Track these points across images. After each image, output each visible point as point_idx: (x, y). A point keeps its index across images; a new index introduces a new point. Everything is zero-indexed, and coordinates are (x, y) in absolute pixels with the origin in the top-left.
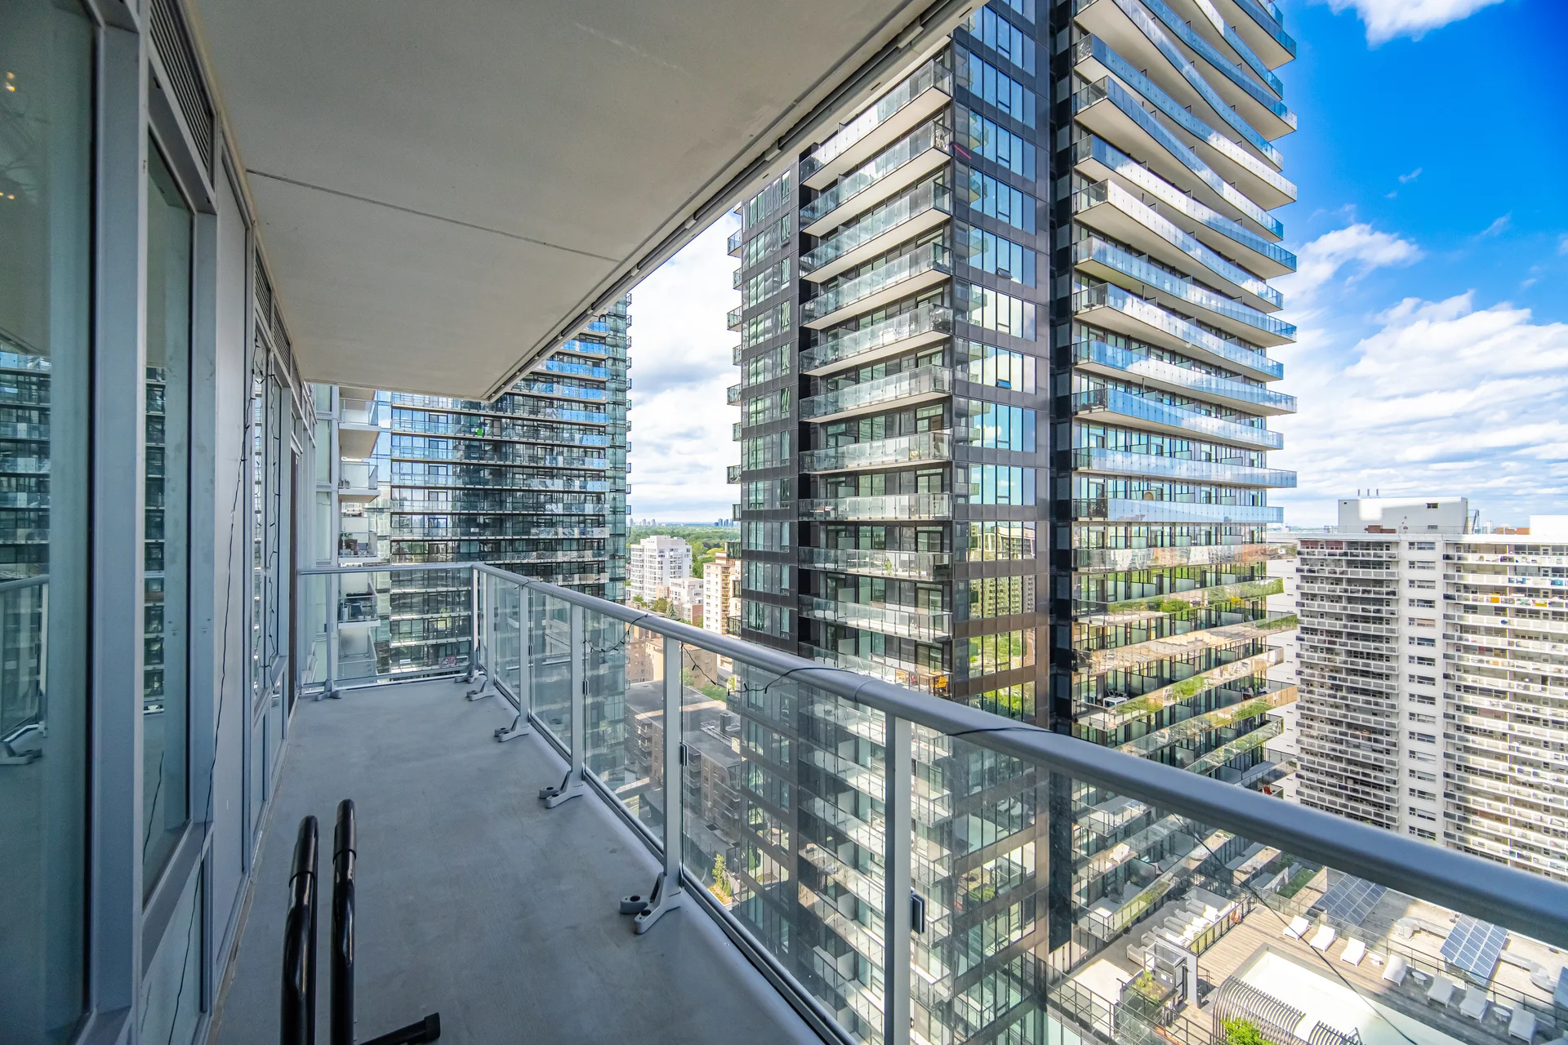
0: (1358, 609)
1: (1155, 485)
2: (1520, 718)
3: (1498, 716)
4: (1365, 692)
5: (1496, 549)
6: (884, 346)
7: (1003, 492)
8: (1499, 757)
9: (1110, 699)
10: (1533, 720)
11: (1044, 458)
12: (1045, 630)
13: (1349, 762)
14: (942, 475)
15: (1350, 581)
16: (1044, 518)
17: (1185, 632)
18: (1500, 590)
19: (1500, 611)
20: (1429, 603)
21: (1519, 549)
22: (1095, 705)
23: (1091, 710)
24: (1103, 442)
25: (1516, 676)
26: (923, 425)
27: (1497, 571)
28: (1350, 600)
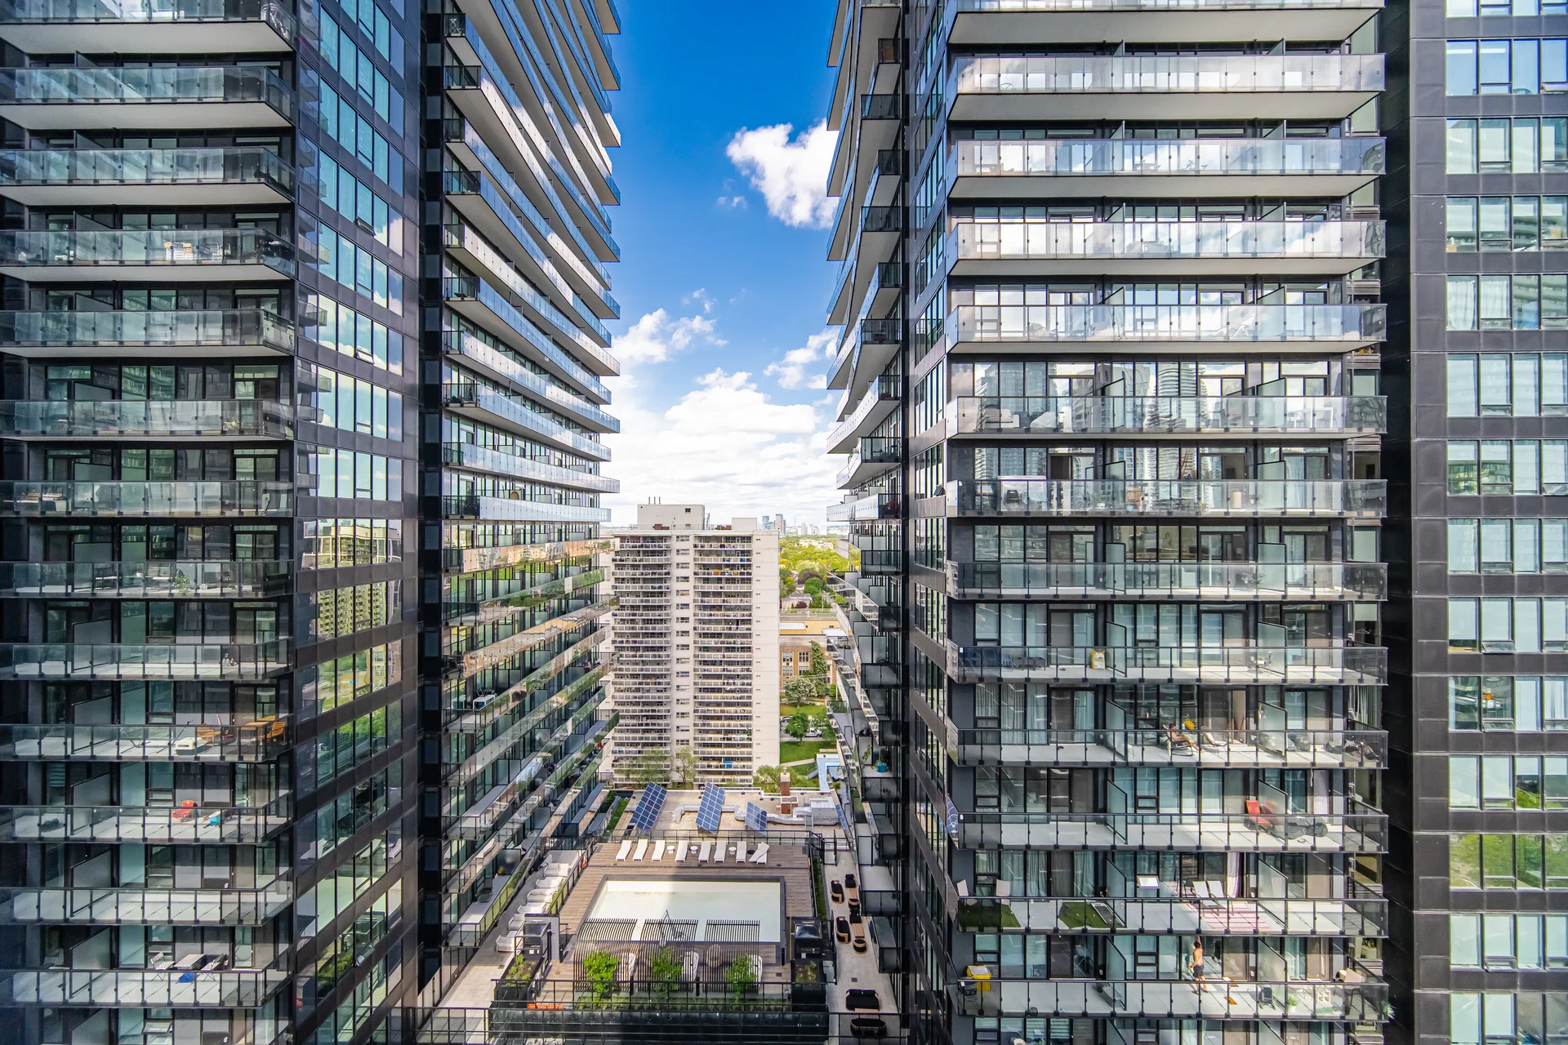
0: (648, 587)
1: (519, 485)
2: (728, 649)
3: (718, 650)
4: (653, 649)
5: (717, 539)
6: (173, 264)
7: (363, 483)
8: (719, 677)
9: (480, 699)
10: (733, 649)
11: (412, 449)
12: (413, 638)
13: (645, 704)
14: (277, 457)
15: (645, 566)
16: (411, 516)
17: (544, 622)
18: (719, 566)
19: (719, 580)
20: (686, 579)
21: (728, 539)
22: (462, 710)
23: (460, 714)
24: (472, 439)
25: (727, 622)
26: (245, 390)
27: (718, 554)
28: (645, 581)
